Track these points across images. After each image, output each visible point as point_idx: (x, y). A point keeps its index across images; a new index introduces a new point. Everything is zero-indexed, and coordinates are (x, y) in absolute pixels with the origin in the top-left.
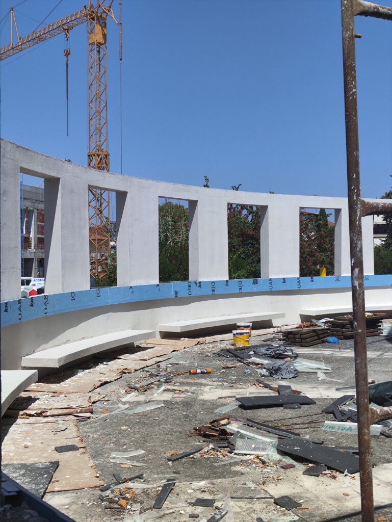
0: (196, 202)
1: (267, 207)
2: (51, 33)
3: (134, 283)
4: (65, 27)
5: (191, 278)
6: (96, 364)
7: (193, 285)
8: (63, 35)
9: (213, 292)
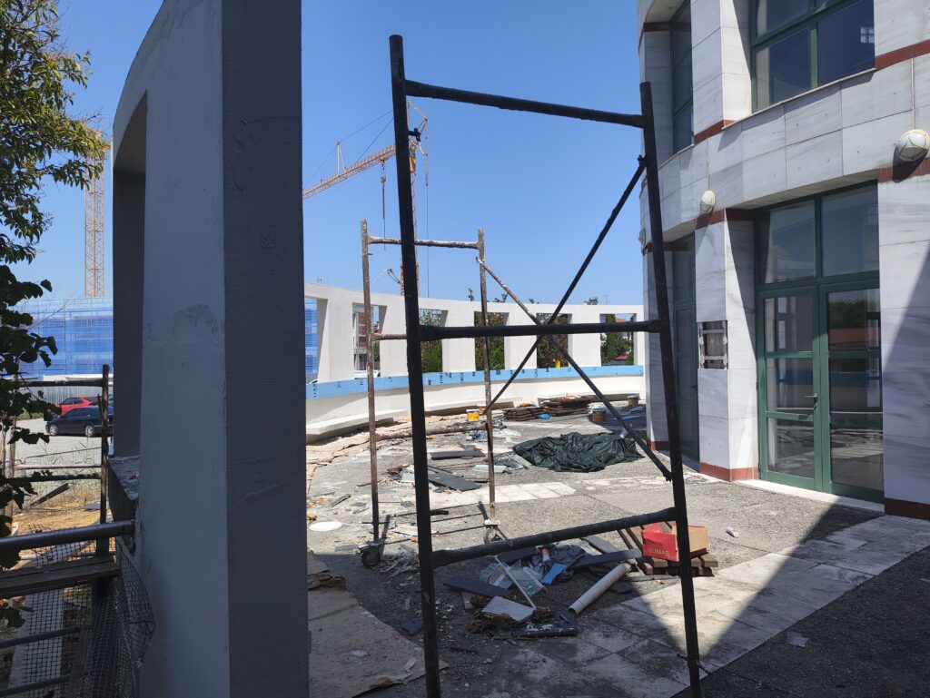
0: (447, 311)
1: (507, 314)
2: (370, 163)
3: (393, 375)
4: (382, 158)
5: (444, 371)
6: (355, 433)
7: (444, 376)
8: (380, 164)
9: (462, 381)
